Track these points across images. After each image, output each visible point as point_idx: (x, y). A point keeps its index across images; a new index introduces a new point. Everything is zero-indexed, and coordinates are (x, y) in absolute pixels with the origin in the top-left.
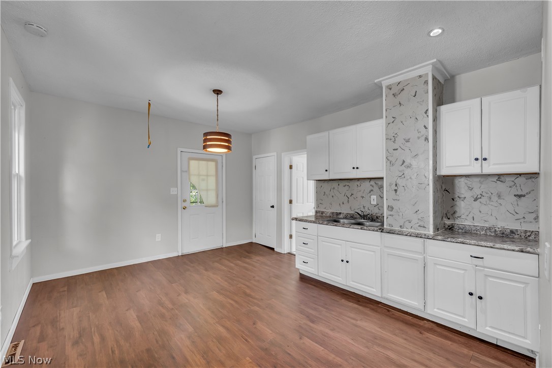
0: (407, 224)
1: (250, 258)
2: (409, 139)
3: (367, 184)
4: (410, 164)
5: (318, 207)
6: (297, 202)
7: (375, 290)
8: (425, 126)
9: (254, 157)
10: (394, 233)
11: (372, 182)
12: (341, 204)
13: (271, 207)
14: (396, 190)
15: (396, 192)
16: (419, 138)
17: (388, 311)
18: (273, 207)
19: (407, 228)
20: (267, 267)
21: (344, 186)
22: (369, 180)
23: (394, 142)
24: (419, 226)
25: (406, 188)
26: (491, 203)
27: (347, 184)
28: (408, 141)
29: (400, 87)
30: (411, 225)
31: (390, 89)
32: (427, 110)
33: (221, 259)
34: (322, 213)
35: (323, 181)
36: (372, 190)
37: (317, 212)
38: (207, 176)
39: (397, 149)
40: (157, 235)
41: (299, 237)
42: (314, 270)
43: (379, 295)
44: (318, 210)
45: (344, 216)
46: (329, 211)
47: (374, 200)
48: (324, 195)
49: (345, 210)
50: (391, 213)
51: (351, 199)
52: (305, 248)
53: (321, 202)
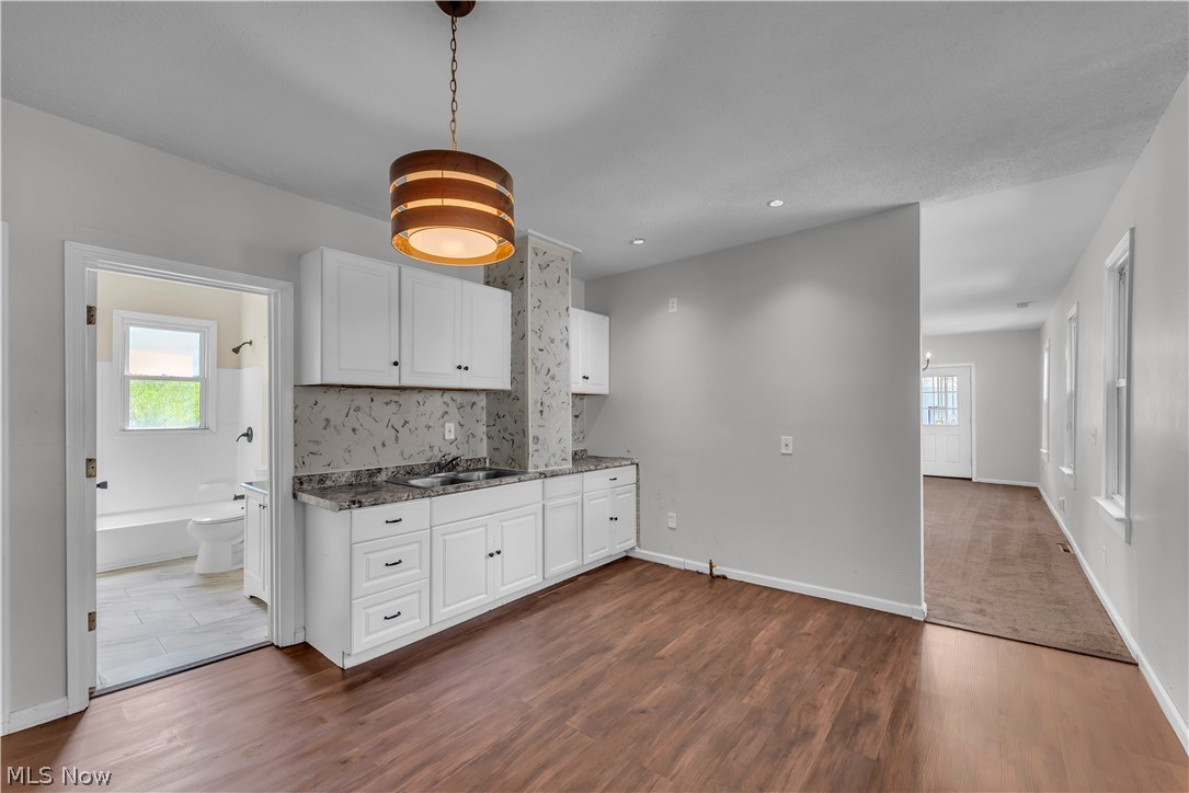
0: (553, 461)
2: (553, 339)
3: (436, 402)
4: (555, 375)
5: (300, 462)
7: (534, 576)
8: (566, 327)
11: (447, 397)
12: (379, 447)
14: (541, 411)
15: (542, 415)
16: (561, 341)
17: (556, 593)
19: (552, 466)
21: (387, 404)
22: (440, 393)
23: (540, 337)
24: (562, 459)
25: (550, 408)
27: (395, 398)
28: (552, 341)
29: (546, 258)
31: (536, 255)
32: (568, 307)
34: (324, 477)
36: (447, 413)
39: (542, 350)
41: (365, 554)
42: (418, 620)
43: (541, 580)
44: (303, 473)
45: (390, 474)
46: (344, 469)
47: (450, 432)
48: (325, 428)
49: (390, 460)
50: (536, 447)
51: (404, 432)
52: (396, 575)
53: (313, 448)
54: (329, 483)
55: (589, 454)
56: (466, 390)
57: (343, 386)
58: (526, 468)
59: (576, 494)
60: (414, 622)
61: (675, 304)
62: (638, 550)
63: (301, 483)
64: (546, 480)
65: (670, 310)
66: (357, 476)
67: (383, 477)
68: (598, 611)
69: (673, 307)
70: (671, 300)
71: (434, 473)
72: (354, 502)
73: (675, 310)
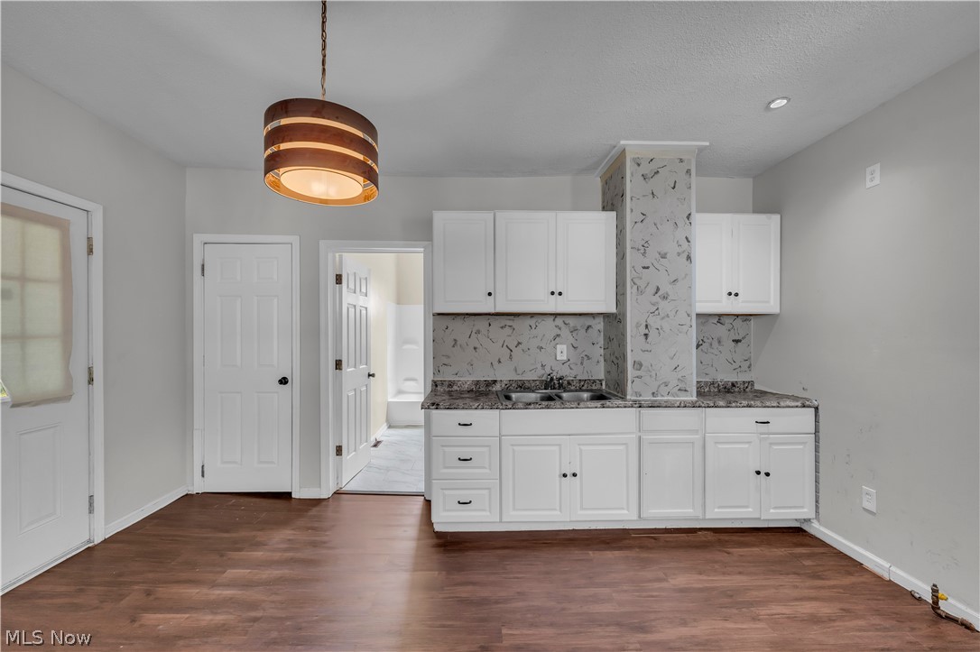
0: (664, 390)
2: (666, 254)
3: (548, 326)
4: (667, 294)
5: (437, 371)
6: (348, 365)
7: (626, 512)
8: (687, 238)
9: (198, 238)
10: (659, 407)
11: (559, 321)
12: (495, 363)
13: (279, 382)
14: (646, 335)
15: (646, 339)
16: (679, 254)
17: (655, 538)
18: (284, 381)
19: (663, 396)
21: (502, 327)
22: (553, 317)
23: (644, 254)
24: (679, 390)
25: (661, 331)
26: (713, 351)
27: (509, 323)
28: (664, 256)
29: (654, 166)
30: (667, 389)
31: (639, 165)
32: (690, 214)
35: (453, 317)
36: (558, 335)
38: (24, 278)
39: (648, 268)
41: (443, 446)
42: (488, 513)
43: (635, 517)
44: (439, 378)
45: (503, 386)
46: (467, 379)
47: (562, 352)
48: (453, 346)
49: (504, 374)
50: (638, 373)
51: (517, 352)
52: (465, 470)
53: (445, 360)
54: (455, 388)
55: (757, 387)
56: (580, 314)
57: (467, 314)
58: (625, 395)
59: (696, 432)
60: (484, 513)
61: (877, 175)
62: (815, 524)
63: (436, 386)
64: (643, 411)
65: (869, 184)
66: (476, 385)
67: (497, 387)
68: (681, 580)
69: (874, 178)
70: (869, 170)
71: (540, 389)
72: (433, 404)
73: (877, 181)
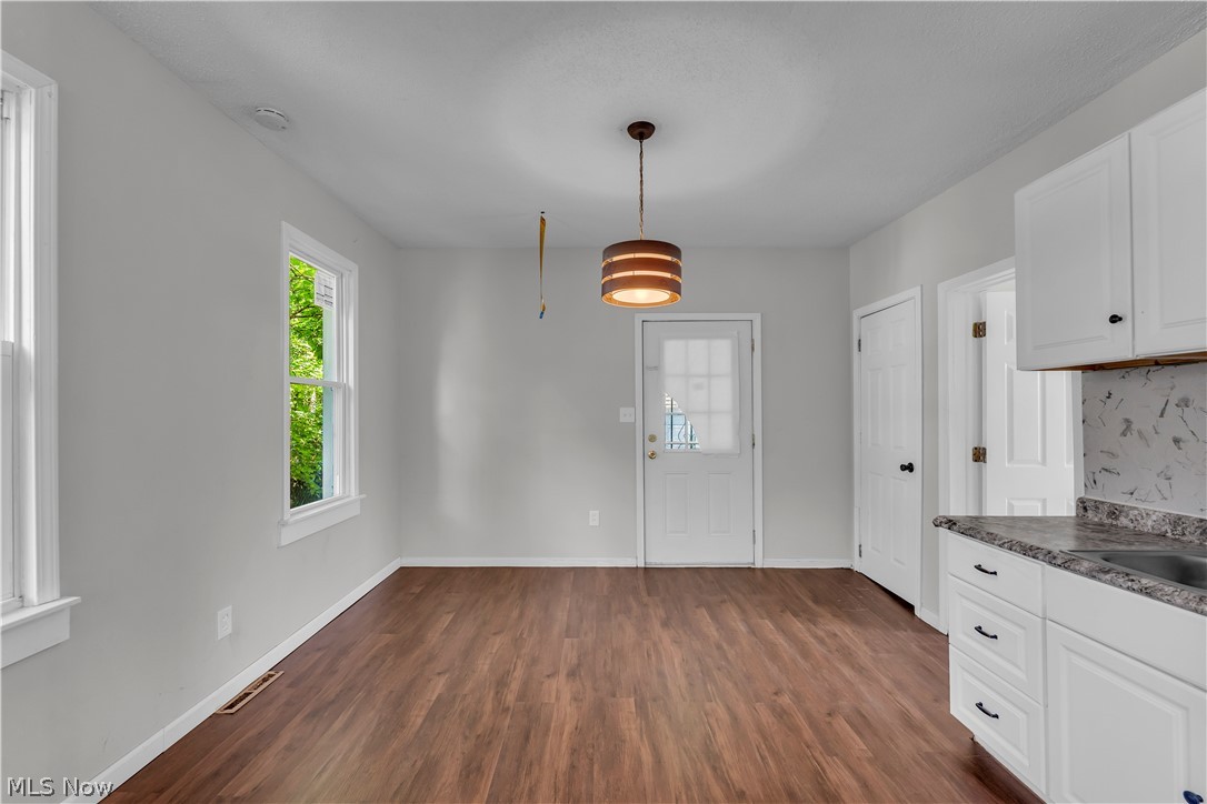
1: (812, 619)
6: (1011, 459)
9: (856, 314)
13: (903, 468)
18: (910, 468)
20: (847, 671)
33: (723, 601)
34: (1115, 512)
37: (1083, 505)
38: (709, 376)
40: (591, 512)
41: (960, 595)
44: (1092, 496)
46: (1154, 508)
48: (1124, 434)
53: (1107, 461)
63: (1086, 509)
66: (1175, 524)
